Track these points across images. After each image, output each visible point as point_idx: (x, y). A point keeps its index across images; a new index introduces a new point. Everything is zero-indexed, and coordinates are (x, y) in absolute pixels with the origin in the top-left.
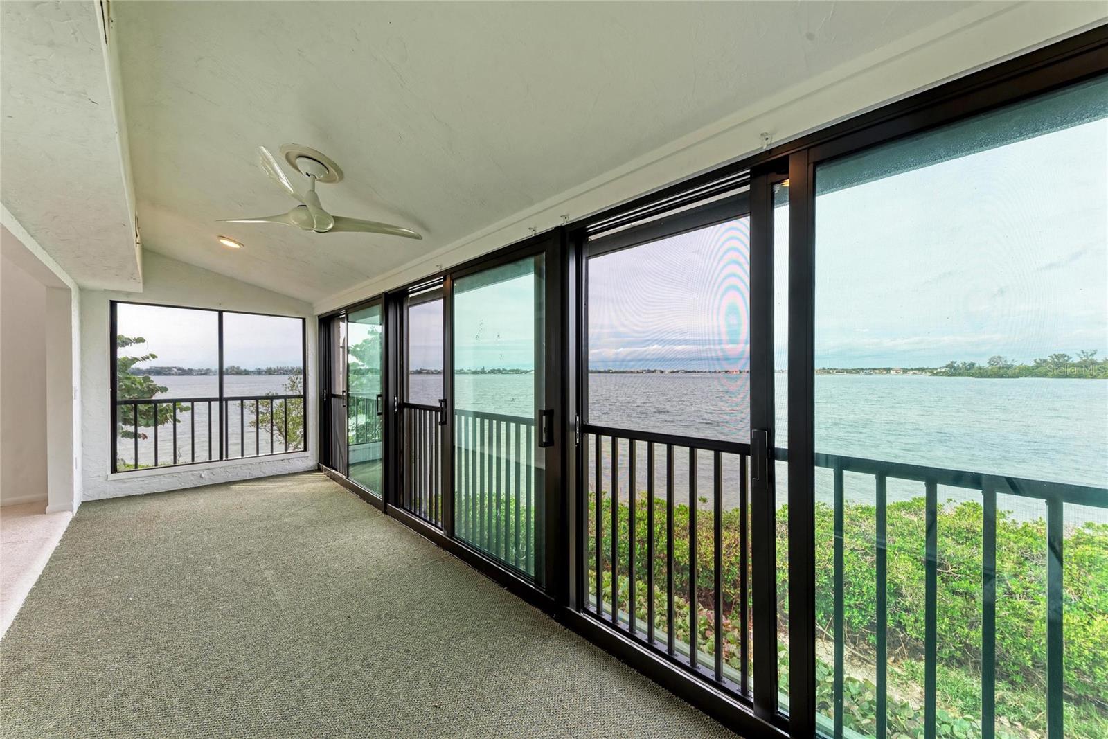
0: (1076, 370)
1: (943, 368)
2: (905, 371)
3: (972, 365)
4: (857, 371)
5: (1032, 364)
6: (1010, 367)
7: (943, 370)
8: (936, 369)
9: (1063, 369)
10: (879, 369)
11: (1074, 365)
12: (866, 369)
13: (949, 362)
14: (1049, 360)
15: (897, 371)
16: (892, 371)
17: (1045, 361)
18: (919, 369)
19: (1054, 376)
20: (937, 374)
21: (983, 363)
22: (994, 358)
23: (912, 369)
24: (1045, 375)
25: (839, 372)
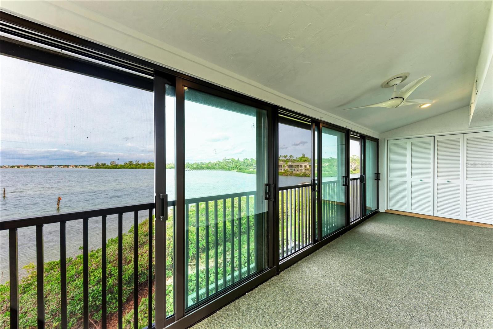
0: (135, 166)
1: (93, 165)
2: (76, 166)
3: (105, 164)
4: (51, 166)
5: (123, 164)
6: (117, 165)
7: (93, 166)
8: (90, 166)
9: (131, 166)
10: (63, 166)
11: (134, 165)
12: (55, 166)
13: (96, 163)
14: (128, 163)
15: (72, 167)
16: (70, 167)
17: (127, 163)
18: (82, 166)
19: (129, 168)
20: (91, 168)
21: (108, 163)
22: (112, 162)
23: (80, 166)
24: (127, 168)
25: (39, 167)
